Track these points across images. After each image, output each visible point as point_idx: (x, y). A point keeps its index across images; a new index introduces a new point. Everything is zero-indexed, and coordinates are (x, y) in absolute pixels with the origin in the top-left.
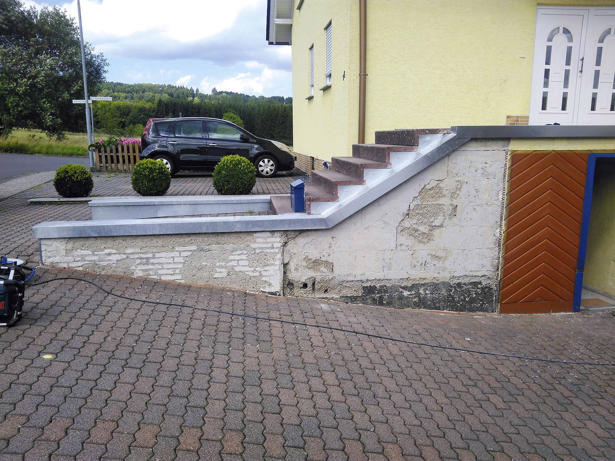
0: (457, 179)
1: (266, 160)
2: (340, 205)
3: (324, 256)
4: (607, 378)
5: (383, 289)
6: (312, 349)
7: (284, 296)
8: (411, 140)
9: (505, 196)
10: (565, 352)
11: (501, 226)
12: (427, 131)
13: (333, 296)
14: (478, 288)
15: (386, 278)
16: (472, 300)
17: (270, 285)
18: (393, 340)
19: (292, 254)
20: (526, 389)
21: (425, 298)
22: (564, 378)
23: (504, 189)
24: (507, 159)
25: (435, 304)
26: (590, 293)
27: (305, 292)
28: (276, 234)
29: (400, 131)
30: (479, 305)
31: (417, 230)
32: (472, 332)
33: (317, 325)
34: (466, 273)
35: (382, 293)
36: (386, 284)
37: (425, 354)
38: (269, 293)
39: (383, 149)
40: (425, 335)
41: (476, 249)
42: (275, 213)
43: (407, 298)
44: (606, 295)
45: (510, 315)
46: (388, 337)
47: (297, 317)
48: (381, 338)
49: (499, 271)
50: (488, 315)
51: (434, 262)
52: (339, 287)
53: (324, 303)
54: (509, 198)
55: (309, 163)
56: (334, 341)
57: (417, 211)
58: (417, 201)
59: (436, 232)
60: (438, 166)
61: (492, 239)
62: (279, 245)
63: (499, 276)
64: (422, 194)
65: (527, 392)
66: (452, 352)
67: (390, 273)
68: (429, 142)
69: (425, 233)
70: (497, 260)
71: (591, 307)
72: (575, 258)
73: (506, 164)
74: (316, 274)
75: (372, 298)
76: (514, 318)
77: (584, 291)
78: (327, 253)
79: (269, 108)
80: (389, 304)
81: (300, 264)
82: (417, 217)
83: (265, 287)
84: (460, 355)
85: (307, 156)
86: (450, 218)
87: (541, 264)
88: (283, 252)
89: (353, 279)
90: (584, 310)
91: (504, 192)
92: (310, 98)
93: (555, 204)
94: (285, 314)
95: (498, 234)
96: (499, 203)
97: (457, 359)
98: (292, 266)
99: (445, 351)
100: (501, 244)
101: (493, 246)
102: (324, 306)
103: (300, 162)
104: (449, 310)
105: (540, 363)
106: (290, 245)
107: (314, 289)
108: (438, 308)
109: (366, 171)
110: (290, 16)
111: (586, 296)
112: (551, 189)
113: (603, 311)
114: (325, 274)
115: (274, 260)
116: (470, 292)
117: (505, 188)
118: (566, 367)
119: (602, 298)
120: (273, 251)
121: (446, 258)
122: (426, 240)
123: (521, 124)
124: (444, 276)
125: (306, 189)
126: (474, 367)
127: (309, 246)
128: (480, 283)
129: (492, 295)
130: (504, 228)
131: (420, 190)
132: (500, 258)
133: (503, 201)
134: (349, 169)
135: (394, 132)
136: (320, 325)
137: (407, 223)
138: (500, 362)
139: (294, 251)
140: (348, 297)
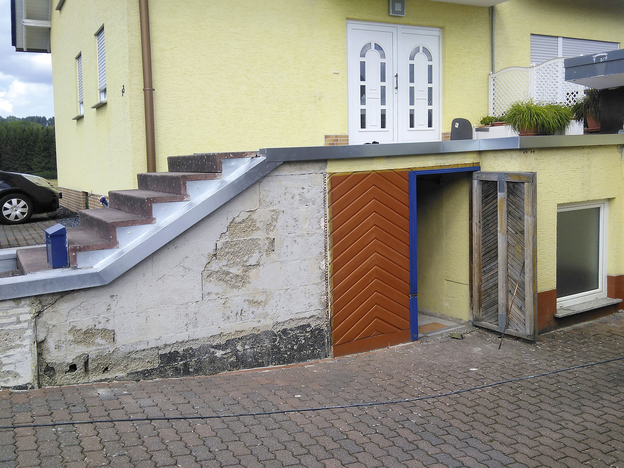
0: (272, 209)
1: (14, 201)
2: (121, 253)
3: (100, 323)
4: (452, 409)
5: (189, 354)
6: (83, 456)
7: (39, 387)
8: (212, 167)
9: (328, 224)
10: (406, 389)
11: (326, 256)
12: (231, 155)
13: (117, 374)
14: (306, 332)
15: (192, 339)
16: (302, 348)
17: (16, 376)
18: (202, 418)
19: (51, 327)
20: (367, 443)
21: (244, 354)
22: (408, 420)
23: (326, 216)
24: (325, 182)
25: (256, 360)
26: (428, 317)
27: (73, 377)
28: (23, 302)
29: (199, 156)
30: (310, 351)
31: (228, 273)
32: (303, 386)
33: (91, 420)
34: (292, 317)
35: (186, 359)
36: (191, 346)
37: (245, 426)
38: (16, 388)
39: (177, 178)
40: (246, 402)
41: (301, 287)
42: (22, 273)
43: (222, 358)
44: (442, 317)
45: (345, 357)
46: (195, 415)
47: (61, 414)
48: (185, 419)
49: (328, 308)
50: (321, 361)
51: (252, 309)
52: (125, 361)
53: (103, 387)
54: (332, 225)
55: (81, 201)
56: (117, 437)
57: (227, 250)
58: (225, 238)
59: (253, 273)
60: (248, 194)
61: (317, 274)
62: (29, 317)
63: (329, 314)
64: (231, 229)
65: (368, 447)
66: (280, 417)
67: (196, 331)
68: (235, 168)
69: (238, 276)
70: (325, 297)
71: (430, 333)
72: (407, 283)
73: (325, 188)
74: (89, 349)
75: (174, 368)
76: (350, 360)
77: (420, 317)
78: (104, 317)
79: (23, 132)
80: (197, 371)
81: (64, 339)
82: (227, 258)
83: (8, 379)
84: (289, 419)
85: (78, 192)
86: (267, 255)
87: (373, 293)
88: (36, 325)
89: (146, 347)
90: (423, 337)
91: (326, 218)
92: (79, 118)
93: (381, 227)
94: (40, 415)
95: (324, 267)
96: (322, 232)
97: (286, 424)
98: (51, 344)
99: (271, 418)
100: (327, 277)
101: (320, 281)
102: (102, 392)
103: (69, 200)
104: (275, 365)
105: (382, 407)
106: (47, 315)
107: (86, 370)
108: (261, 365)
109: (154, 206)
110: (48, 17)
111: (423, 321)
112: (374, 211)
113: (441, 335)
114: (102, 347)
115: (21, 339)
116: (298, 338)
117: (326, 214)
118: (409, 406)
119: (439, 321)
120: (18, 326)
121: (266, 303)
122: (240, 284)
123: (341, 143)
124: (266, 324)
125: (69, 236)
126: (306, 430)
127: (76, 312)
128: (309, 326)
129: (323, 337)
130: (329, 259)
131: (228, 224)
132: (328, 293)
133: (326, 229)
134: (132, 205)
135: (190, 156)
136: (95, 419)
137: (215, 266)
138: (336, 417)
139: (54, 322)
140: (139, 372)
